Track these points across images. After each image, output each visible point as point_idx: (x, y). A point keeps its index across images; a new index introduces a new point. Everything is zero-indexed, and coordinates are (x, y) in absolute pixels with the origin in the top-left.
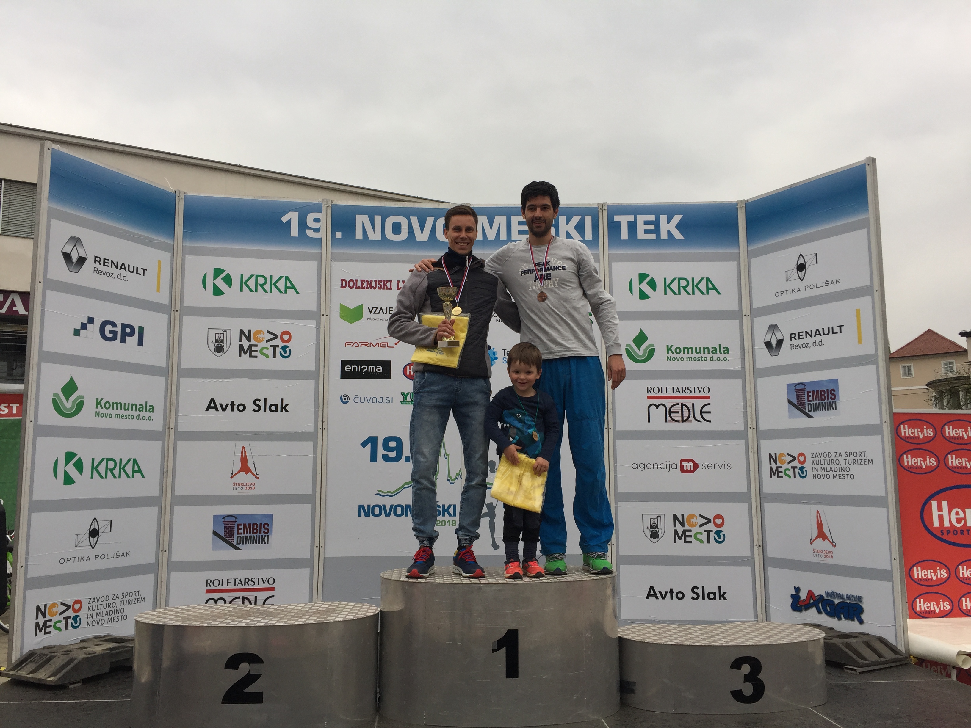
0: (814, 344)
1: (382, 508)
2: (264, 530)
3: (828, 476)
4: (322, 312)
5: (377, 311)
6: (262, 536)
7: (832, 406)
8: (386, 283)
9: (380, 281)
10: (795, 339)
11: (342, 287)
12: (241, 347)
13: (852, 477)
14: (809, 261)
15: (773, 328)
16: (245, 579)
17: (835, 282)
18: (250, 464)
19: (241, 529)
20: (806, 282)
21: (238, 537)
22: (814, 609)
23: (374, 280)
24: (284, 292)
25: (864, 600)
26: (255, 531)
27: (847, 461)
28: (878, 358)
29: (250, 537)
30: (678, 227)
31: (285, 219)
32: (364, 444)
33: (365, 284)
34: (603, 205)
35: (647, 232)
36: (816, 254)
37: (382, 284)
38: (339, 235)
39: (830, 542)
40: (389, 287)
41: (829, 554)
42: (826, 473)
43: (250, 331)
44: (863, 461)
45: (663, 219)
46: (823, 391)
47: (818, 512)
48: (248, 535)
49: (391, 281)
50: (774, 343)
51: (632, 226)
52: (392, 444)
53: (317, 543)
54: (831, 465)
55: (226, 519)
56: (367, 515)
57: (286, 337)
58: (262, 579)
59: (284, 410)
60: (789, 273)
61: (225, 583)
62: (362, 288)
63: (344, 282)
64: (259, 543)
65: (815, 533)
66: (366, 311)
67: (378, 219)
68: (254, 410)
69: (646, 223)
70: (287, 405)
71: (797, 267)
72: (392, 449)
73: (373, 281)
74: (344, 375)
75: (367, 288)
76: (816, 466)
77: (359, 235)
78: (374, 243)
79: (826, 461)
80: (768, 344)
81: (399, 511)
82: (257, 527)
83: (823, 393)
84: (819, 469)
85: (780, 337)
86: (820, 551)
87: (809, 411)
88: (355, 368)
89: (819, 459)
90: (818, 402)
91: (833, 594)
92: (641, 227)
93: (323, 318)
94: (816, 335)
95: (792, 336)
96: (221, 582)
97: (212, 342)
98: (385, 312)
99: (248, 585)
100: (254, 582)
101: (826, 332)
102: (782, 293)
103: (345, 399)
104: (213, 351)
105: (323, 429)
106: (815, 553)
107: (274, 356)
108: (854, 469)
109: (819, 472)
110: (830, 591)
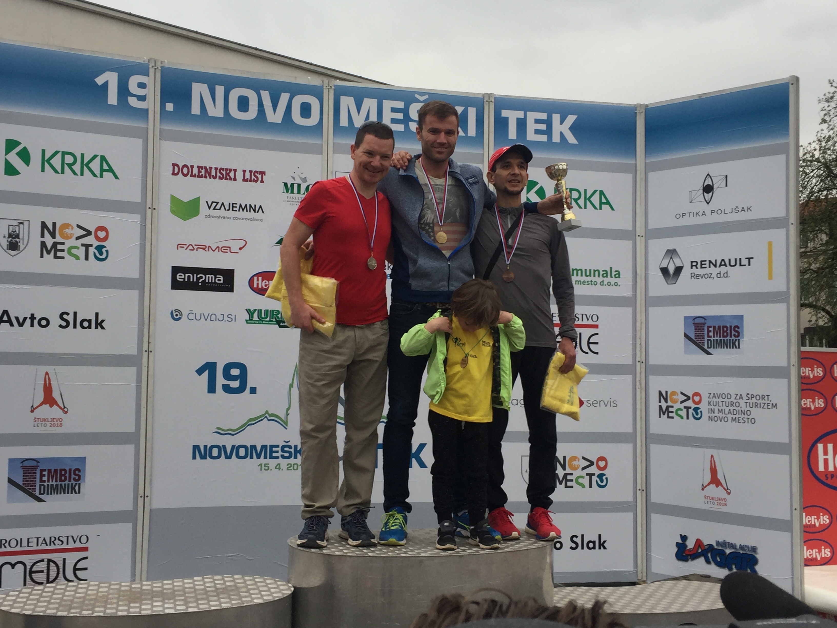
0: (719, 275)
1: (222, 449)
2: (74, 477)
3: (726, 419)
4: (149, 205)
5: (218, 207)
6: (72, 484)
7: (735, 344)
8: (230, 172)
9: (222, 169)
10: (697, 268)
11: (174, 174)
12: (43, 244)
14: (718, 183)
15: (672, 253)
16: (51, 538)
17: (746, 209)
18: (56, 395)
19: (44, 475)
20: (714, 205)
21: (40, 486)
22: (702, 559)
23: (214, 167)
24: (99, 175)
25: (759, 551)
26: (63, 478)
28: (789, 297)
29: (57, 485)
30: (571, 129)
31: (100, 81)
32: (200, 371)
33: (203, 172)
34: (490, 95)
35: (537, 132)
36: (726, 176)
37: (224, 173)
38: (170, 107)
39: (724, 488)
40: (232, 176)
41: (722, 502)
42: (724, 416)
43: (54, 224)
44: (766, 405)
45: (556, 118)
46: (726, 327)
47: (712, 456)
48: (54, 483)
49: (235, 171)
50: (671, 270)
51: (522, 124)
52: (235, 372)
53: (141, 492)
54: (729, 408)
55: (25, 464)
56: (203, 457)
57: (102, 234)
58: (72, 537)
59: (99, 327)
60: (694, 193)
61: (25, 543)
62: (199, 176)
63: (176, 168)
64: (68, 493)
65: (708, 478)
66: (203, 207)
67: (220, 90)
68: (61, 326)
69: (537, 121)
70: (103, 321)
71: (703, 188)
72: (234, 378)
73: (213, 168)
74: (176, 285)
75: (206, 177)
76: (713, 407)
77: (196, 109)
78: (215, 121)
79: (724, 403)
80: (665, 271)
82: (66, 473)
83: (725, 329)
85: (679, 264)
86: (713, 498)
87: (708, 348)
88: (189, 277)
89: (717, 400)
90: (718, 338)
91: (725, 544)
92: (531, 127)
93: (149, 212)
94: (721, 265)
95: (693, 264)
96: (19, 542)
97: (4, 236)
98: (227, 208)
99: (55, 544)
100: (62, 542)
101: (733, 263)
102: (684, 215)
103: (177, 315)
104: (5, 248)
105: (149, 351)
106: (706, 500)
107: (87, 258)
108: (755, 412)
109: (716, 414)
110: (721, 540)
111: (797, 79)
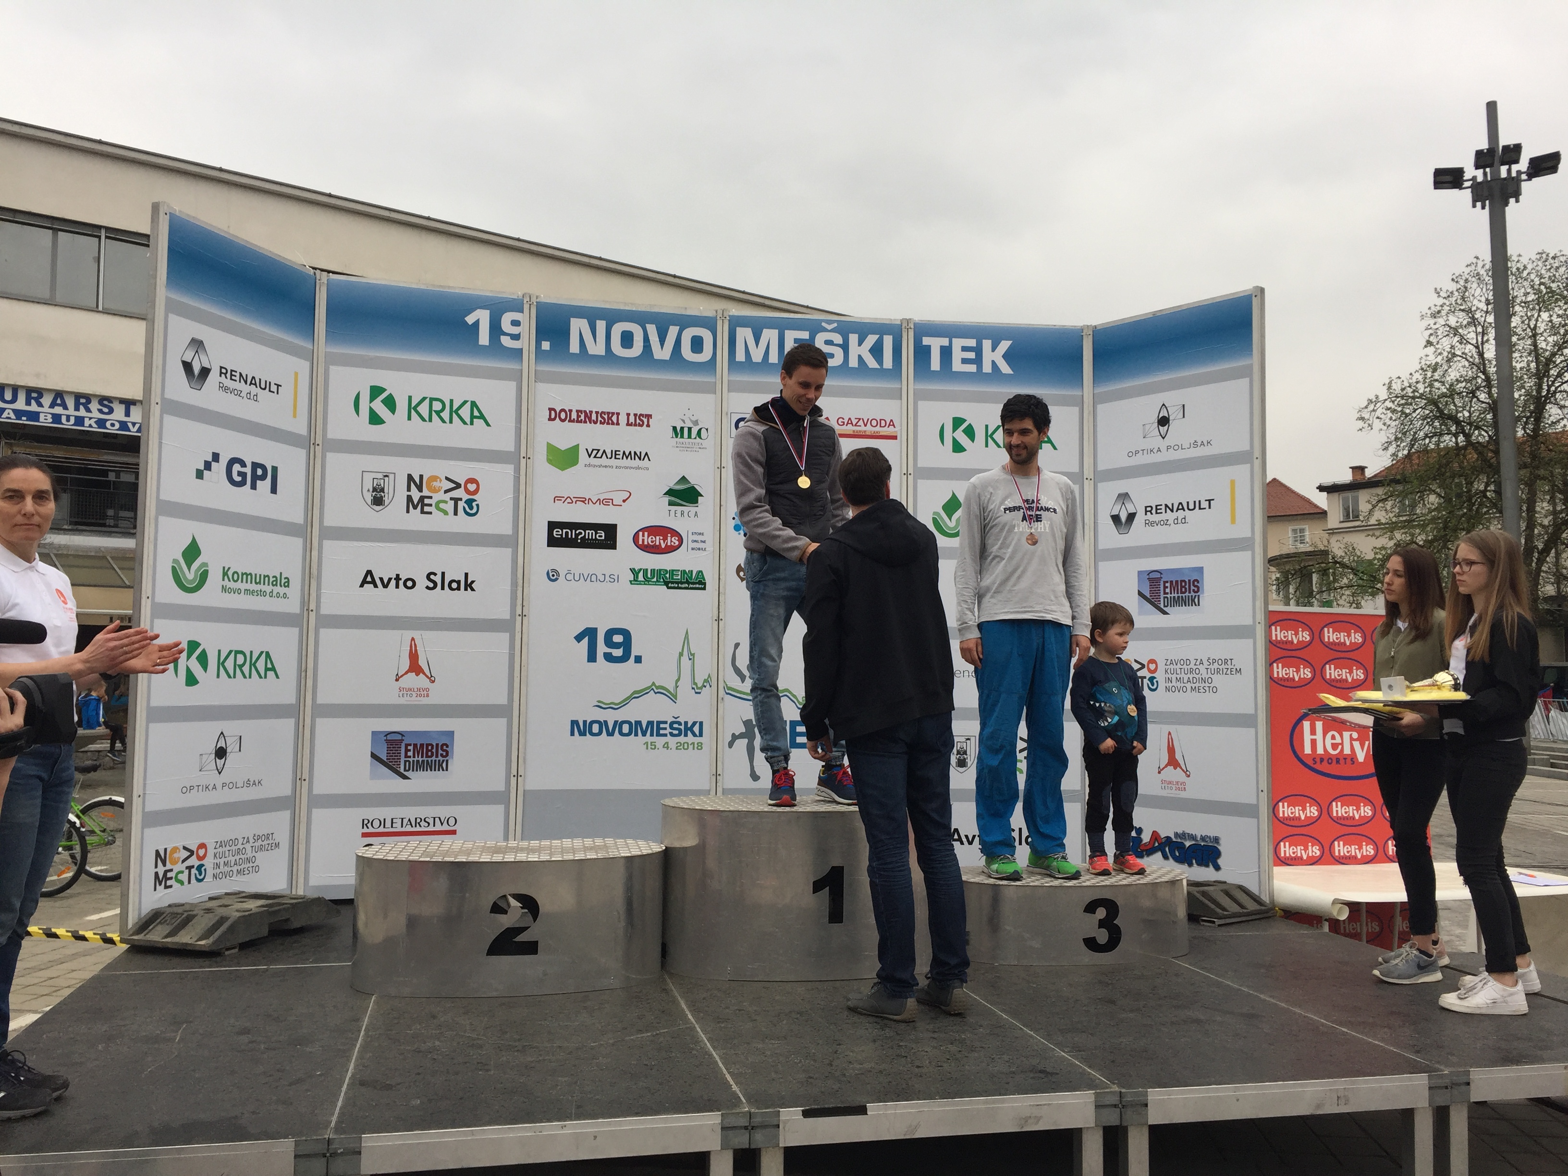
0: (1176, 521)
1: (603, 724)
2: (442, 752)
3: (1185, 689)
4: (523, 454)
5: (599, 455)
6: (439, 761)
7: (1193, 601)
8: (612, 416)
9: (602, 412)
10: (1152, 514)
11: (550, 419)
12: (409, 499)
13: (1215, 690)
14: (1174, 414)
15: (1124, 497)
16: (416, 819)
18: (422, 663)
19: (410, 750)
20: (1169, 441)
21: (405, 761)
22: (1159, 855)
23: (594, 411)
24: (469, 423)
25: (1221, 842)
26: (430, 754)
27: (1209, 670)
28: (1254, 543)
29: (423, 761)
30: (1005, 356)
31: (470, 319)
32: (579, 638)
33: (583, 417)
34: (908, 321)
35: (965, 361)
36: (1184, 406)
37: (606, 417)
38: (546, 345)
39: (1183, 770)
40: (615, 421)
41: (1182, 786)
42: (1183, 685)
43: (421, 477)
44: (1229, 670)
45: (987, 344)
46: (1184, 581)
47: (1170, 733)
48: (420, 759)
49: (618, 414)
50: (1123, 517)
51: (946, 353)
52: (618, 639)
53: (514, 772)
54: (1189, 675)
55: (389, 737)
56: (582, 734)
57: (472, 487)
58: (440, 818)
59: (469, 589)
60: (1147, 427)
61: (388, 824)
62: (578, 421)
63: (553, 413)
64: (435, 770)
65: (1165, 759)
67: (601, 325)
68: (428, 588)
69: (965, 349)
70: (473, 582)
71: (1158, 420)
72: (616, 646)
73: (594, 413)
74: (553, 542)
75: (585, 422)
76: (1170, 676)
77: (574, 348)
78: (596, 359)
79: (1183, 670)
80: (1116, 519)
81: (626, 728)
82: (432, 748)
83: (1183, 584)
84: (1174, 680)
85: (1131, 510)
86: (1170, 783)
87: (1165, 606)
88: (567, 533)
89: (1175, 667)
90: (1176, 595)
91: (1183, 835)
92: (957, 355)
93: (523, 461)
94: (1178, 509)
95: (1148, 510)
96: (383, 823)
97: (369, 490)
98: (609, 456)
99: (420, 826)
100: (429, 824)
101: (1191, 507)
103: (553, 576)
104: (370, 504)
105: (523, 616)
106: (1163, 785)
107: (456, 513)
108: (1218, 680)
109: (1174, 684)
110: (1180, 831)
111: (1262, 290)
